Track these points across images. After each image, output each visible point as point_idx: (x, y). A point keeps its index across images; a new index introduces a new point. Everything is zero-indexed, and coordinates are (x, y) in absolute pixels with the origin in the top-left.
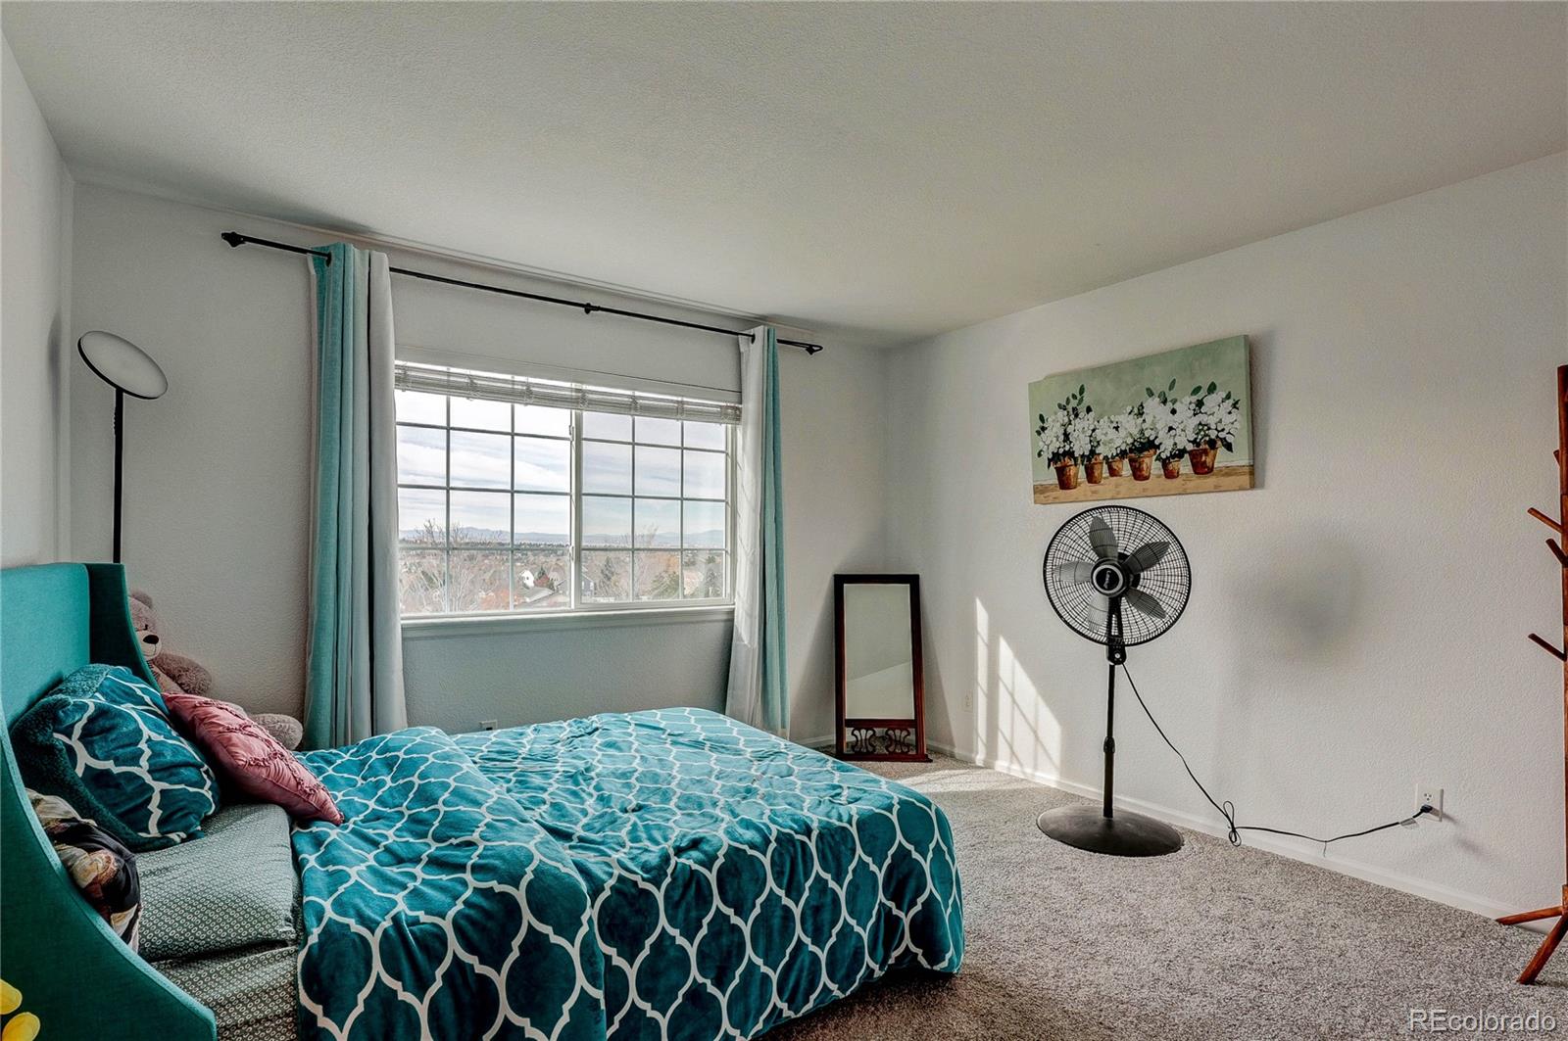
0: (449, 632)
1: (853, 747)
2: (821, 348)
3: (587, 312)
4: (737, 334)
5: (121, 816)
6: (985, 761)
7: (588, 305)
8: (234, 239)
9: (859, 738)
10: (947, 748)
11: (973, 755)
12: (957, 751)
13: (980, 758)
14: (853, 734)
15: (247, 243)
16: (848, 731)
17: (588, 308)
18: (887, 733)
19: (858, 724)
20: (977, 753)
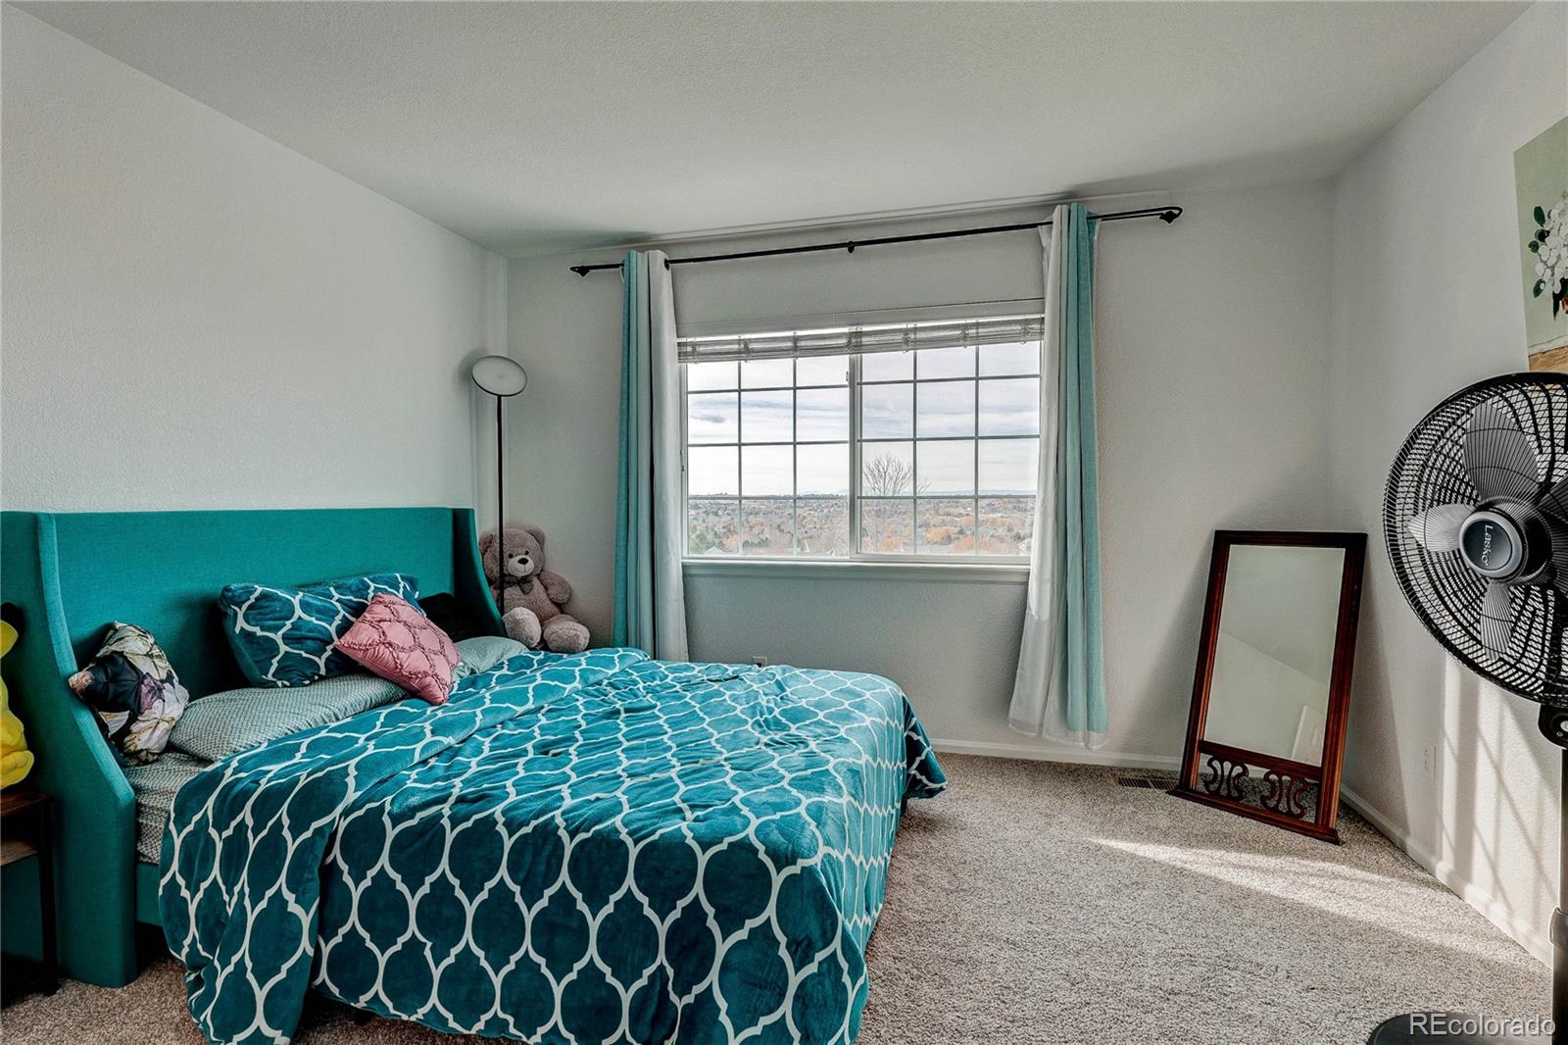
0: (722, 572)
1: (1207, 784)
2: (1181, 210)
3: (851, 250)
4: (1034, 226)
5: (257, 662)
6: (1450, 877)
7: (851, 243)
8: (583, 270)
9: (1219, 772)
10: (1397, 832)
11: (1433, 860)
12: (1412, 844)
13: (1443, 868)
14: (1210, 764)
15: (592, 271)
16: (1203, 759)
17: (851, 246)
18: (1267, 775)
19: (1220, 752)
20: (1440, 858)
